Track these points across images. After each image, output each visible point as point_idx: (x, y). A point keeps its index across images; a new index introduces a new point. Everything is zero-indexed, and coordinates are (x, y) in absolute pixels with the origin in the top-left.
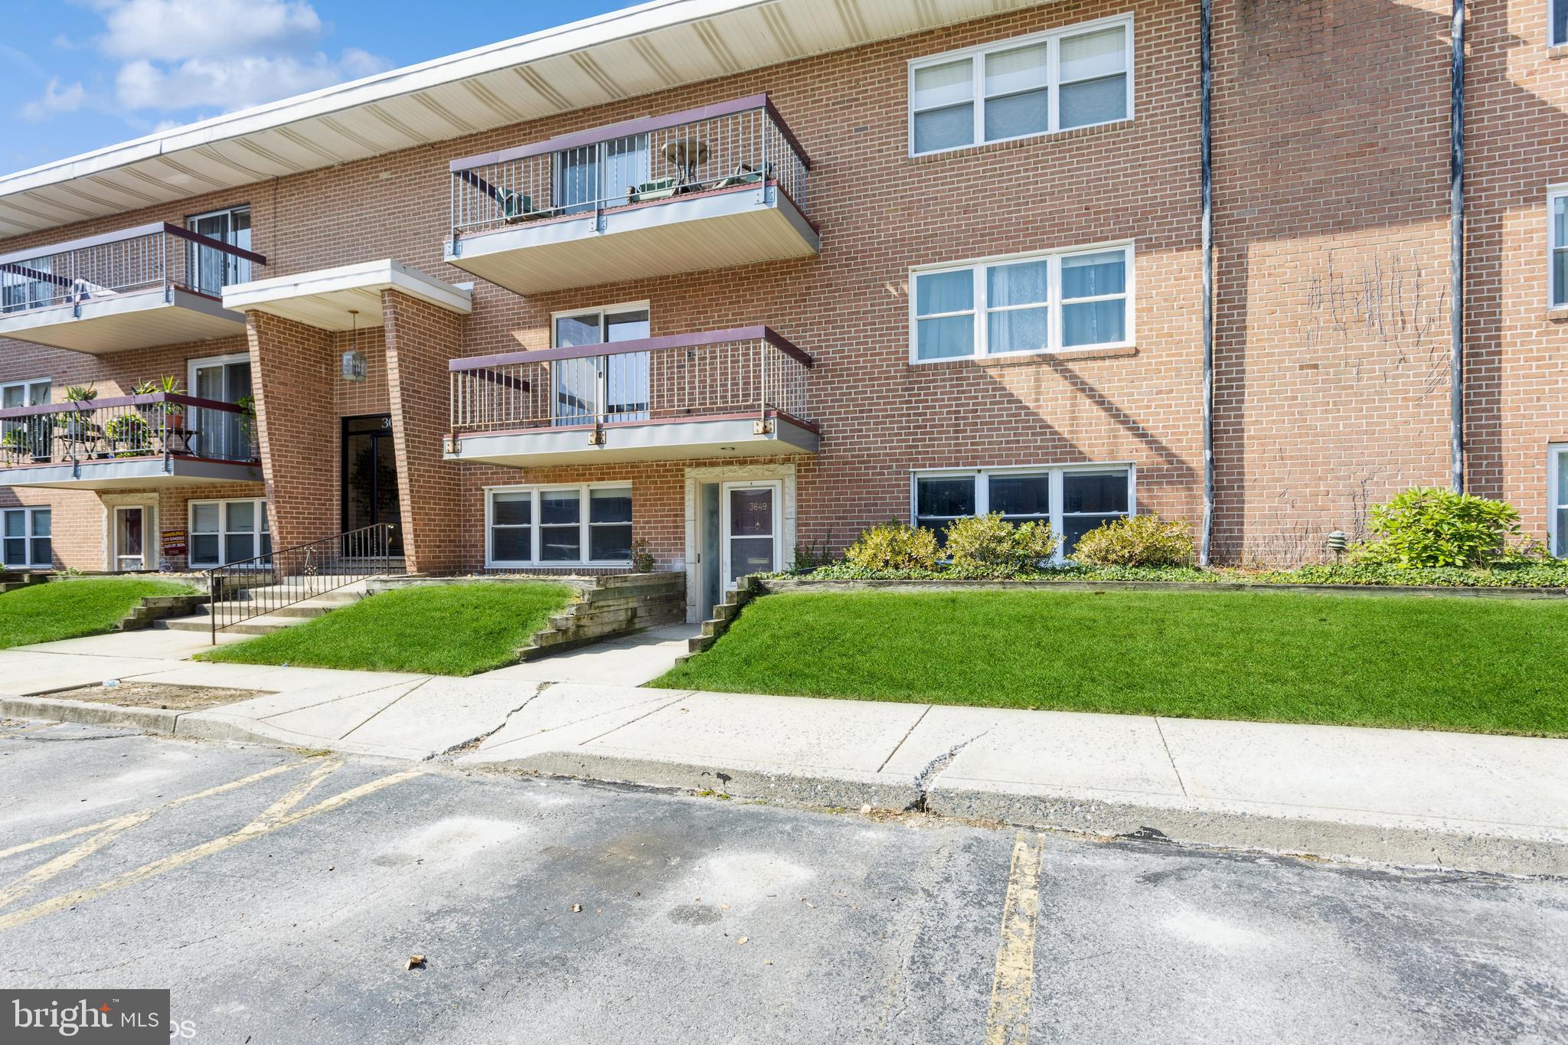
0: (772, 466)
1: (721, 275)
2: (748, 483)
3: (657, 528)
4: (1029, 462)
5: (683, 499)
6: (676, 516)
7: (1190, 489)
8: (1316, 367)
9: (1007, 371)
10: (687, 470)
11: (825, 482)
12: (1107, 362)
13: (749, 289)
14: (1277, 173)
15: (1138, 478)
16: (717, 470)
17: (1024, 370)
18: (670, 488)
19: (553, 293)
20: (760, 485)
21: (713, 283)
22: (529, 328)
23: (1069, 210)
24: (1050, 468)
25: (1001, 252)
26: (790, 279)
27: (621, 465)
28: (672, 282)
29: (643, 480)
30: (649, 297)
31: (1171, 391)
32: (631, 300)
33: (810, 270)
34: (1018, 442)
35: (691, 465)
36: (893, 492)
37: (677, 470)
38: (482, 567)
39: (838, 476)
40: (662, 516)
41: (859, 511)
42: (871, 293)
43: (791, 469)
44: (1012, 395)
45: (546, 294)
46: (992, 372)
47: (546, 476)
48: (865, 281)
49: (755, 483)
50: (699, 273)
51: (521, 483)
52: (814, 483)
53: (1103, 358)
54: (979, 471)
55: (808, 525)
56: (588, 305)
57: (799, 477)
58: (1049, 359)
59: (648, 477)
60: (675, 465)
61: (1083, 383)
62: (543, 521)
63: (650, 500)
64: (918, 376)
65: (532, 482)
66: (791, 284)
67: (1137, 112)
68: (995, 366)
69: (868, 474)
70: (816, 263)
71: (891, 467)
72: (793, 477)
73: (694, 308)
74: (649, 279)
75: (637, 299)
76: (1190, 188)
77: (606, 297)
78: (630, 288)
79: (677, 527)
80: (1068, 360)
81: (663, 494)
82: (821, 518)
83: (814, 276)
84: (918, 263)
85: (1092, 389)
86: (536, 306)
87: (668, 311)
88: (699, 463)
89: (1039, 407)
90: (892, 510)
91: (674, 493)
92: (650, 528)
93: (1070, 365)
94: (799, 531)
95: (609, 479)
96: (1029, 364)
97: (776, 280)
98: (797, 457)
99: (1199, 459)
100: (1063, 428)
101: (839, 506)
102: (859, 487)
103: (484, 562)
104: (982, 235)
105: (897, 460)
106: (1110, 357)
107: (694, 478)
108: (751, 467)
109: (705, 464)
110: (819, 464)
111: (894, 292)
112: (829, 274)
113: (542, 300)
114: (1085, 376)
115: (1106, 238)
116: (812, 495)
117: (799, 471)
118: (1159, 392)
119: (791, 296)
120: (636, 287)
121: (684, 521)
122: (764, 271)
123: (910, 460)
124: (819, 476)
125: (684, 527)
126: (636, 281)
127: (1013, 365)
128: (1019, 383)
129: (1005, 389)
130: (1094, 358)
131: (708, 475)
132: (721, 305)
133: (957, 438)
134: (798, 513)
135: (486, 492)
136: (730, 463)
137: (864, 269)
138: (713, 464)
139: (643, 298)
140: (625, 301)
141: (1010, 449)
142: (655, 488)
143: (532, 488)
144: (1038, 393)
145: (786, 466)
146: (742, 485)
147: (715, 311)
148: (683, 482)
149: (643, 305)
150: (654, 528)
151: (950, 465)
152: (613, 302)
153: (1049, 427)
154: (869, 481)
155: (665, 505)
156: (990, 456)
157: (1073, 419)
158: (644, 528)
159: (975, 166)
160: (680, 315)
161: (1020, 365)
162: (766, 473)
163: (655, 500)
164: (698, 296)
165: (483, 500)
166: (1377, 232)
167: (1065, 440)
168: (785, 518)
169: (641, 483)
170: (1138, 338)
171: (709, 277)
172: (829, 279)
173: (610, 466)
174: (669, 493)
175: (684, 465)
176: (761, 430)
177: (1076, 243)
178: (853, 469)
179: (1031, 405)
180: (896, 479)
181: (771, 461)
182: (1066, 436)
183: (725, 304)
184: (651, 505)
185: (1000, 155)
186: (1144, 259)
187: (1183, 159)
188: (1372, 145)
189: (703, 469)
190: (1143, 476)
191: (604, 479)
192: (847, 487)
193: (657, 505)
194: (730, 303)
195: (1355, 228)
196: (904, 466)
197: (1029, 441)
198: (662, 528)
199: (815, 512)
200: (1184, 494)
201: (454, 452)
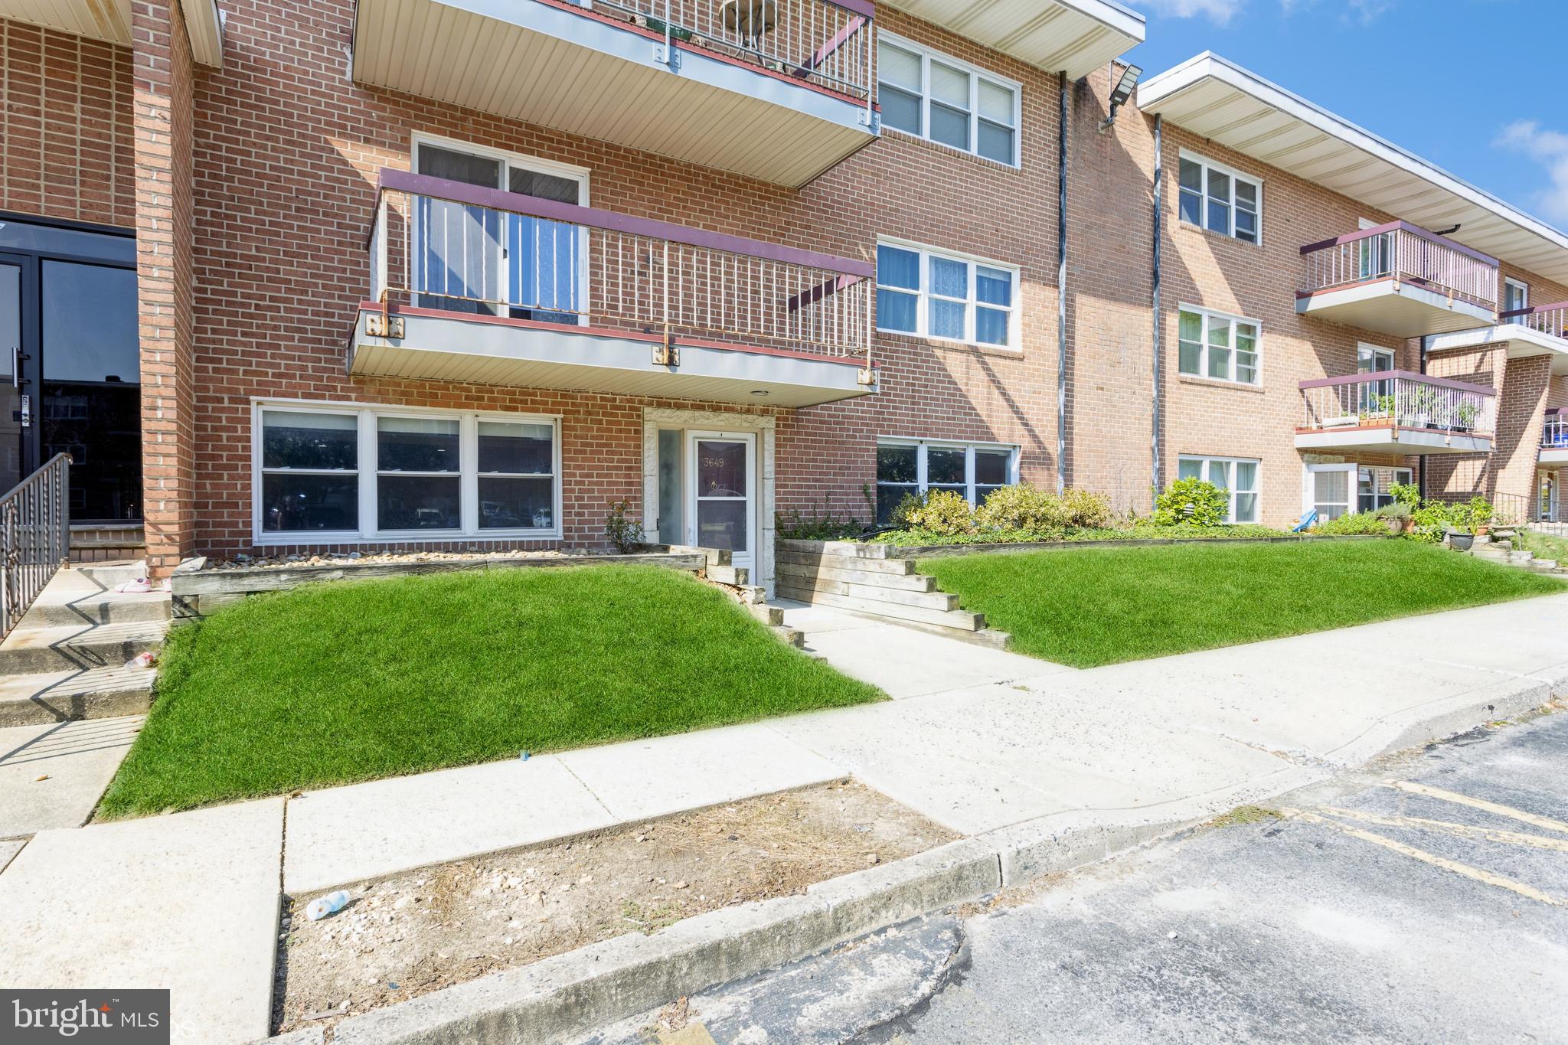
0: (750, 417)
1: (689, 173)
2: (717, 434)
3: (602, 483)
4: (961, 438)
5: (638, 446)
6: (630, 468)
7: (1049, 469)
8: (1102, 389)
9: (949, 354)
10: (647, 410)
11: (804, 440)
12: (1008, 362)
13: (724, 202)
14: (1088, 247)
15: (1022, 458)
16: (686, 414)
17: (959, 356)
18: (621, 431)
19: (417, 99)
20: (731, 437)
21: (680, 178)
22: (367, 141)
23: (987, 227)
24: (968, 445)
25: (943, 245)
26: (769, 206)
27: (545, 393)
28: (624, 157)
29: (581, 416)
30: (591, 166)
31: (1040, 393)
32: (561, 159)
33: (791, 204)
34: (954, 419)
35: (650, 404)
36: (863, 456)
37: (631, 408)
39: (815, 434)
40: (608, 468)
41: (835, 474)
42: (846, 249)
43: (769, 423)
44: (950, 377)
45: (402, 95)
46: (938, 353)
47: (403, 393)
48: (841, 235)
49: (726, 435)
50: (661, 159)
51: (349, 399)
52: (792, 440)
53: (1005, 358)
54: (921, 442)
55: (786, 486)
56: (488, 143)
57: (777, 432)
58: (973, 351)
59: (589, 413)
60: (628, 401)
61: (994, 376)
62: (382, 465)
63: (591, 445)
64: (885, 344)
65: (373, 400)
66: (770, 212)
67: (1023, 165)
68: (940, 348)
69: (842, 436)
70: (796, 198)
71: (862, 431)
72: (773, 432)
73: (655, 201)
74: (589, 141)
75: (572, 161)
76: (1050, 241)
77: (520, 141)
78: (559, 142)
79: (630, 484)
80: (986, 354)
81: (611, 438)
82: (799, 480)
83: (793, 211)
84: (884, 232)
85: (999, 382)
86: (384, 109)
87: (618, 194)
88: (662, 403)
89: (968, 390)
90: (863, 475)
91: (627, 439)
92: (590, 483)
93: (987, 359)
94: (777, 493)
95: (524, 410)
96: (962, 352)
97: (754, 202)
98: (776, 409)
99: (1055, 448)
100: (982, 411)
101: (817, 467)
102: (834, 449)
103: (250, 534)
104: (932, 225)
105: (867, 425)
106: (1009, 358)
107: (654, 421)
108: (727, 415)
109: (669, 405)
110: (798, 420)
111: (865, 255)
112: (807, 214)
113: (396, 103)
114: (995, 369)
115: (1006, 260)
116: (790, 453)
117: (777, 425)
118: (1034, 392)
119: (770, 226)
120: (571, 145)
121: (639, 476)
122: (740, 186)
123: (878, 425)
124: (798, 433)
125: (641, 484)
126: (569, 136)
127: (952, 350)
128: (956, 366)
129: (946, 370)
130: (1000, 357)
131: (670, 419)
132: (691, 209)
133: (913, 409)
134: (777, 473)
135: (253, 406)
136: (701, 408)
137: (840, 221)
138: (679, 406)
139: (580, 163)
140: (552, 157)
141: (949, 424)
142: (599, 430)
143: (362, 409)
144: (968, 379)
145: (766, 419)
146: (712, 436)
147: (683, 215)
148: (639, 424)
149: (578, 173)
150: (597, 483)
151: (908, 434)
152: (532, 153)
153: (974, 409)
154: (843, 443)
155: (613, 453)
156: (937, 430)
157: (989, 404)
158: (582, 483)
159: (927, 159)
160: (635, 205)
161: (957, 351)
162: (745, 424)
163: (598, 445)
164: (660, 188)
165: (249, 421)
166: (1126, 306)
167: (982, 421)
168: (761, 478)
169: (577, 420)
170: (1024, 347)
171: (675, 170)
172: (808, 221)
173: (525, 391)
174: (620, 439)
175: (641, 402)
176: (867, 381)
177: (992, 257)
178: (830, 429)
179: (963, 388)
180: (867, 444)
181: (748, 411)
182: (984, 418)
183: (695, 210)
184: (592, 452)
185: (945, 158)
186: (1026, 285)
187: (1045, 215)
188: (1124, 247)
189: (668, 411)
190: (1027, 460)
191: (515, 409)
192: (824, 448)
193: (601, 453)
194: (701, 211)
195: (1117, 300)
196: (873, 431)
197: (961, 419)
198: (609, 483)
199: (793, 473)
200: (1046, 472)
201: (388, 337)
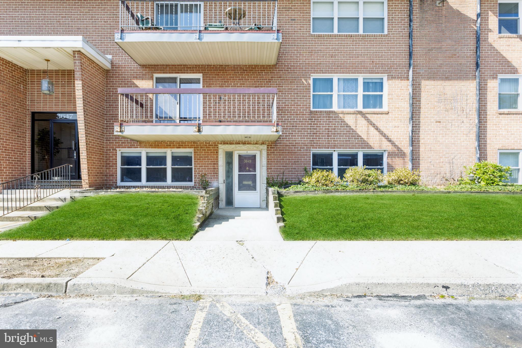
0: (257, 145)
1: (235, 68)
2: (246, 152)
3: (205, 169)
4: (353, 148)
5: (217, 157)
6: (214, 164)
7: (404, 160)
8: (440, 122)
9: (346, 116)
10: (220, 145)
11: (278, 152)
12: (379, 115)
13: (247, 75)
14: (429, 59)
15: (388, 155)
16: (233, 146)
17: (352, 116)
18: (211, 152)
19: (155, 65)
20: (251, 153)
21: (231, 70)
22: (142, 79)
23: (367, 62)
24: (359, 151)
25: (344, 73)
26: (264, 73)
27: (189, 142)
28: (213, 68)
29: (199, 149)
30: (202, 73)
31: (399, 127)
32: (193, 73)
33: (273, 70)
34: (349, 141)
35: (221, 144)
36: (305, 157)
37: (215, 145)
38: (116, 185)
39: (283, 150)
40: (208, 164)
41: (292, 164)
42: (297, 82)
43: (265, 147)
44: (347, 124)
45: (151, 65)
46: (341, 115)
47: (151, 145)
48: (294, 77)
49: (249, 152)
50: (225, 66)
51: (138, 148)
52: (274, 153)
53: (378, 114)
54: (334, 151)
55: (271, 169)
56: (173, 73)
57: (268, 150)
58: (360, 113)
59: (202, 148)
60: (214, 143)
61: (371, 122)
62: (147, 165)
63: (202, 157)
64: (314, 115)
65: (143, 148)
66: (265, 75)
67: (388, 32)
68: (342, 113)
69: (295, 150)
70: (275, 68)
71: (304, 148)
72: (266, 150)
73: (223, 79)
74: (202, 65)
75: (196, 73)
76: (405, 60)
77: (182, 70)
78: (193, 68)
79: (215, 169)
80: (366, 114)
81: (208, 155)
82: (277, 166)
83: (274, 73)
84: (314, 73)
85: (374, 124)
86: (146, 70)
87: (211, 80)
88: (225, 143)
89: (356, 129)
90: (304, 164)
91: (213, 155)
92: (202, 169)
93: (367, 115)
94: (267, 171)
95: (182, 148)
96: (353, 114)
97: (259, 73)
98: (267, 142)
99: (408, 150)
100: (364, 136)
101: (284, 162)
102: (291, 155)
103: (117, 183)
104: (337, 66)
105: (306, 145)
106: (380, 114)
107: (222, 149)
108: (248, 145)
109: (227, 143)
110: (276, 145)
111: (305, 83)
112: (280, 73)
113: (149, 68)
114: (372, 119)
115: (379, 73)
116: (273, 157)
117: (268, 148)
118: (395, 127)
119: (265, 80)
120: (196, 68)
121: (218, 166)
122: (253, 68)
123: (311, 146)
124: (276, 150)
125: (218, 169)
126: (196, 65)
127: (348, 114)
128: (350, 120)
129: (345, 122)
130: (375, 114)
131: (229, 148)
132: (235, 80)
133: (328, 138)
134: (267, 164)
135: (118, 151)
136: (239, 143)
137: (294, 73)
138: (231, 143)
139: (199, 73)
140: (191, 73)
141: (347, 143)
142: (205, 152)
143: (142, 150)
144: (356, 124)
145: (263, 146)
146: (243, 153)
147: (232, 82)
148: (218, 150)
149: (199, 76)
150: (204, 169)
151: (326, 148)
152: (185, 73)
153: (360, 136)
154: (295, 153)
155: (209, 159)
156: (340, 146)
157: (368, 134)
158: (199, 169)
159: (335, 41)
160: (216, 82)
161: (350, 114)
162: (255, 148)
163: (204, 157)
164: (225, 75)
165: (116, 155)
166: (456, 82)
167: (365, 141)
168: (261, 166)
169: (198, 150)
170: (389, 108)
171: (230, 68)
172: (280, 75)
173: (183, 142)
174: (211, 155)
175: (218, 143)
176: (275, 130)
177: (369, 73)
178: (290, 148)
179: (354, 128)
180: (306, 153)
181: (256, 144)
182: (366, 140)
183: (237, 80)
184: (203, 159)
185: (344, 39)
186: (390, 82)
187: (402, 50)
188: (455, 55)
189: (227, 145)
190: (390, 155)
191: (180, 148)
192: (287, 155)
193: (205, 159)
194: (239, 79)
195: (451, 80)
196: (309, 148)
197: (353, 141)
198: (208, 169)
199: (274, 164)
200: (402, 161)
201: (120, 131)
